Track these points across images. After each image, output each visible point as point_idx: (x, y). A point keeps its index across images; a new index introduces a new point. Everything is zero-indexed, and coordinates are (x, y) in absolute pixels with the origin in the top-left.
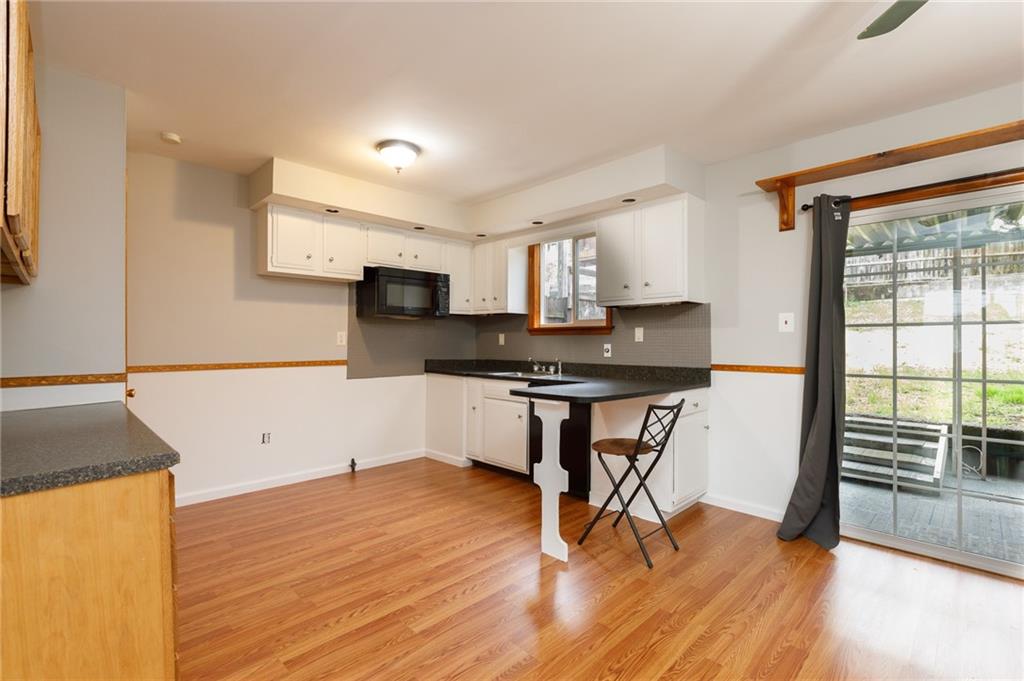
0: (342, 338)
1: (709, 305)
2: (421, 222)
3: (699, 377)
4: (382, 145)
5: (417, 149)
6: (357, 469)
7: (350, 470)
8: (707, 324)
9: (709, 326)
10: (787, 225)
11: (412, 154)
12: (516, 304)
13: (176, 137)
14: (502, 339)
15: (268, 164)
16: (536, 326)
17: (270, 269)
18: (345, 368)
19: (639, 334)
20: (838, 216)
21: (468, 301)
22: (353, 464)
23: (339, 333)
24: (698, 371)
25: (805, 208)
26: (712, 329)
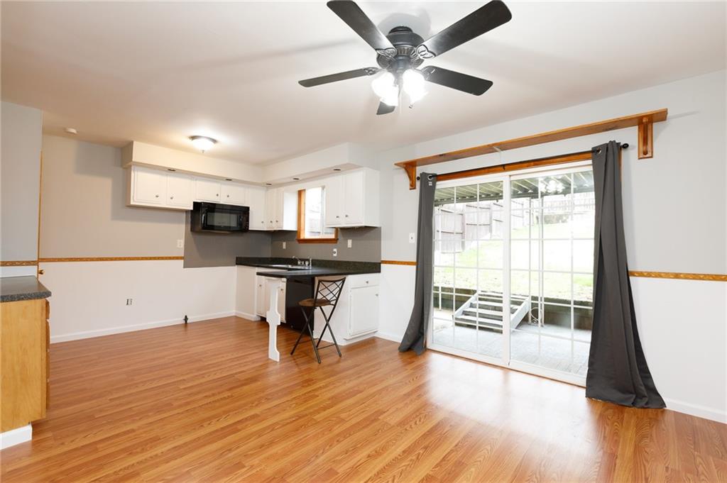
0: (181, 243)
1: (380, 228)
2: (229, 177)
3: (374, 268)
4: (193, 138)
5: (215, 141)
6: (188, 322)
7: (184, 322)
8: (379, 238)
9: (380, 240)
10: (413, 187)
11: (211, 143)
12: (289, 224)
13: (74, 131)
14: (284, 244)
15: (130, 145)
16: (302, 238)
17: (132, 203)
18: (182, 261)
19: (350, 243)
20: (430, 184)
21: (263, 222)
22: (186, 319)
23: (179, 241)
24: (375, 264)
25: (418, 178)
26: (382, 242)
